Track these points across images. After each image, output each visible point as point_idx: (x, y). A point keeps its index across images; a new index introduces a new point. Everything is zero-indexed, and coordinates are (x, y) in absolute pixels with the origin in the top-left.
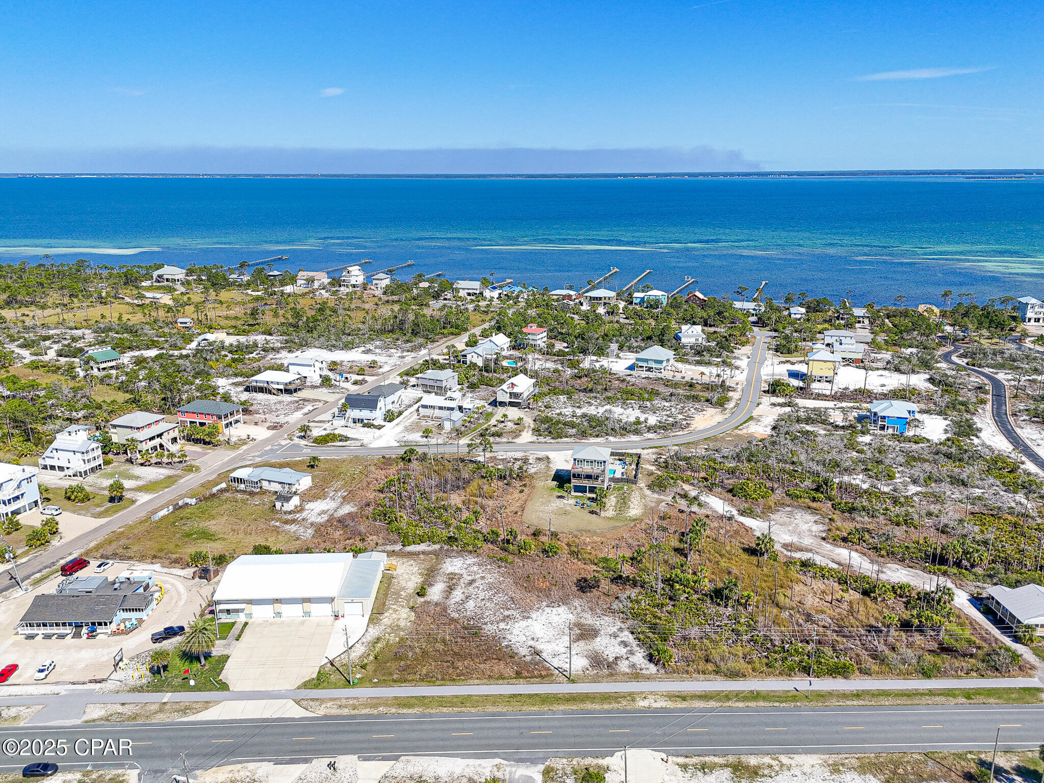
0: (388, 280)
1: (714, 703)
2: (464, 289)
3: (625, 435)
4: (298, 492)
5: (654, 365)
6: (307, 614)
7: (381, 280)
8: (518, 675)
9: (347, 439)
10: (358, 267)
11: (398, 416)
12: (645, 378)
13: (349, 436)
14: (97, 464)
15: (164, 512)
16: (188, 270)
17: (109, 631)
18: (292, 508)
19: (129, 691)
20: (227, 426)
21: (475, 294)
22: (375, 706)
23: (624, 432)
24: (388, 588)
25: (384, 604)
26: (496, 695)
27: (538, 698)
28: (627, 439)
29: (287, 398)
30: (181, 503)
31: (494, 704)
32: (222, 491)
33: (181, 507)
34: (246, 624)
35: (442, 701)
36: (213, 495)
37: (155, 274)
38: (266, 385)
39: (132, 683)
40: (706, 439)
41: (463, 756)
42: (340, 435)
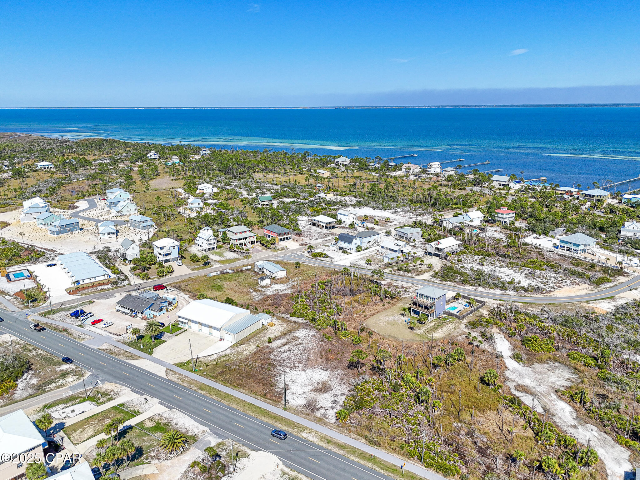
0: (454, 172)
1: (343, 452)
2: (497, 181)
3: (493, 288)
4: (276, 278)
5: (572, 247)
6: (211, 334)
7: (448, 171)
8: (264, 396)
9: (327, 256)
10: (438, 163)
11: (364, 250)
12: (561, 255)
13: (329, 255)
14: (213, 247)
15: (215, 274)
16: (352, 159)
17: (141, 317)
18: (265, 285)
19: (122, 343)
20: (281, 240)
21: (505, 185)
22: (190, 383)
23: (494, 287)
24: (258, 334)
25: (248, 340)
26: (243, 400)
27: (259, 410)
28: (492, 291)
29: (325, 231)
30: (225, 271)
31: (238, 404)
32: (247, 270)
33: (224, 273)
34: (187, 330)
35: (218, 393)
36: (241, 271)
37: (336, 160)
38: (317, 222)
39: (127, 340)
40: (550, 304)
41: (196, 420)
42: (325, 254)
